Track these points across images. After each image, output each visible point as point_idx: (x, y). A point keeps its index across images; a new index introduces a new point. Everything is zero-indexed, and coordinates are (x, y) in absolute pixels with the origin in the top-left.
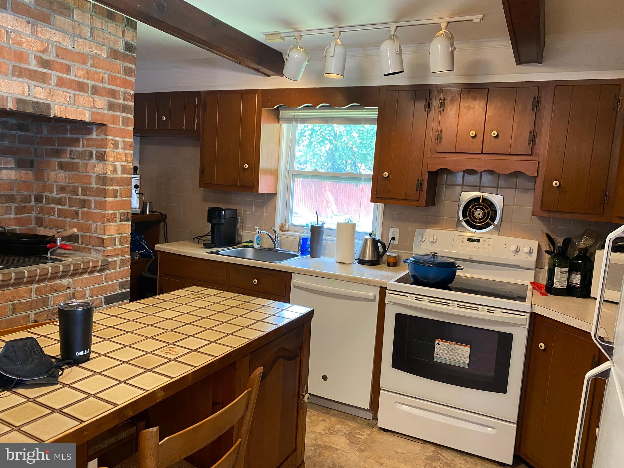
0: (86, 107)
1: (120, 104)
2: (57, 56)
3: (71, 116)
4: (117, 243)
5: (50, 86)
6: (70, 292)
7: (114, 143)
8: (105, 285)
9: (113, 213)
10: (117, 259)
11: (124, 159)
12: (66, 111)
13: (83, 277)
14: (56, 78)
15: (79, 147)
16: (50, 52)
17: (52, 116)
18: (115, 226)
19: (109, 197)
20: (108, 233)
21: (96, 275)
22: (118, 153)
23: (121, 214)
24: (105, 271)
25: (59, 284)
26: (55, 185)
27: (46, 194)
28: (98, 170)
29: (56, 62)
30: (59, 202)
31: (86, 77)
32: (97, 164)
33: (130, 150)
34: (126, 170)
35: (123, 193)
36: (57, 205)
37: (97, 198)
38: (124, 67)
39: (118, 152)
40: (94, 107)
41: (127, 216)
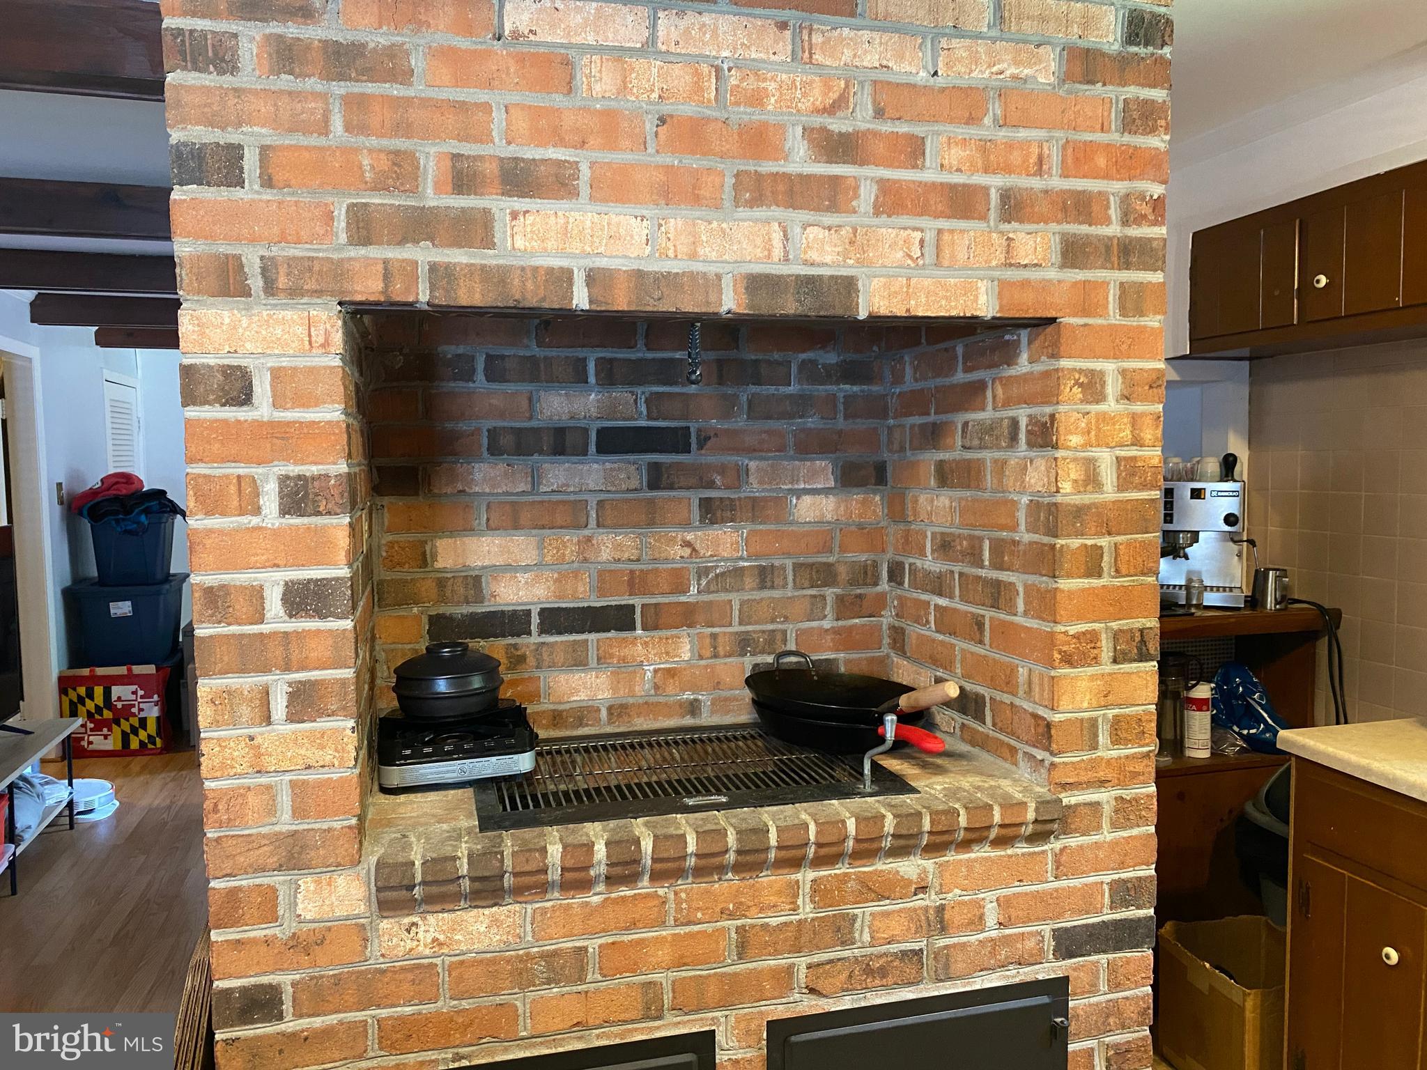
0: (977, 269)
1: (1110, 239)
2: (879, 113)
3: (923, 309)
4: (1103, 738)
5: (853, 219)
6: (927, 903)
7: (1086, 381)
8: (1056, 890)
9: (1084, 633)
10: (1104, 796)
11: (1127, 434)
12: (907, 292)
13: (973, 855)
14: (875, 187)
15: (983, 410)
16: (855, 105)
17: (862, 315)
18: (1093, 678)
19: (1069, 576)
20: (1065, 703)
21: (1019, 851)
22: (1103, 418)
23: (1116, 636)
24: (1057, 838)
25: (890, 872)
26: (929, 534)
27: (911, 560)
28: (1033, 481)
29: (876, 134)
30: (938, 585)
31: (980, 164)
32: (1031, 462)
33: (1153, 402)
34: (1134, 475)
35: (1124, 558)
36: (933, 592)
37: (1032, 579)
38: (1121, 105)
39: (1105, 413)
40: (1011, 265)
41: (1143, 641)
